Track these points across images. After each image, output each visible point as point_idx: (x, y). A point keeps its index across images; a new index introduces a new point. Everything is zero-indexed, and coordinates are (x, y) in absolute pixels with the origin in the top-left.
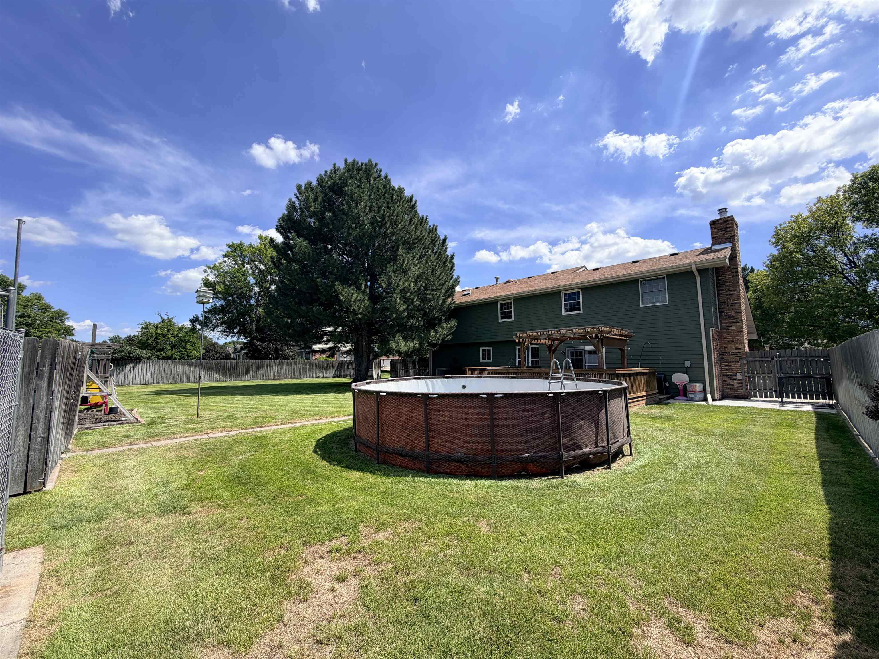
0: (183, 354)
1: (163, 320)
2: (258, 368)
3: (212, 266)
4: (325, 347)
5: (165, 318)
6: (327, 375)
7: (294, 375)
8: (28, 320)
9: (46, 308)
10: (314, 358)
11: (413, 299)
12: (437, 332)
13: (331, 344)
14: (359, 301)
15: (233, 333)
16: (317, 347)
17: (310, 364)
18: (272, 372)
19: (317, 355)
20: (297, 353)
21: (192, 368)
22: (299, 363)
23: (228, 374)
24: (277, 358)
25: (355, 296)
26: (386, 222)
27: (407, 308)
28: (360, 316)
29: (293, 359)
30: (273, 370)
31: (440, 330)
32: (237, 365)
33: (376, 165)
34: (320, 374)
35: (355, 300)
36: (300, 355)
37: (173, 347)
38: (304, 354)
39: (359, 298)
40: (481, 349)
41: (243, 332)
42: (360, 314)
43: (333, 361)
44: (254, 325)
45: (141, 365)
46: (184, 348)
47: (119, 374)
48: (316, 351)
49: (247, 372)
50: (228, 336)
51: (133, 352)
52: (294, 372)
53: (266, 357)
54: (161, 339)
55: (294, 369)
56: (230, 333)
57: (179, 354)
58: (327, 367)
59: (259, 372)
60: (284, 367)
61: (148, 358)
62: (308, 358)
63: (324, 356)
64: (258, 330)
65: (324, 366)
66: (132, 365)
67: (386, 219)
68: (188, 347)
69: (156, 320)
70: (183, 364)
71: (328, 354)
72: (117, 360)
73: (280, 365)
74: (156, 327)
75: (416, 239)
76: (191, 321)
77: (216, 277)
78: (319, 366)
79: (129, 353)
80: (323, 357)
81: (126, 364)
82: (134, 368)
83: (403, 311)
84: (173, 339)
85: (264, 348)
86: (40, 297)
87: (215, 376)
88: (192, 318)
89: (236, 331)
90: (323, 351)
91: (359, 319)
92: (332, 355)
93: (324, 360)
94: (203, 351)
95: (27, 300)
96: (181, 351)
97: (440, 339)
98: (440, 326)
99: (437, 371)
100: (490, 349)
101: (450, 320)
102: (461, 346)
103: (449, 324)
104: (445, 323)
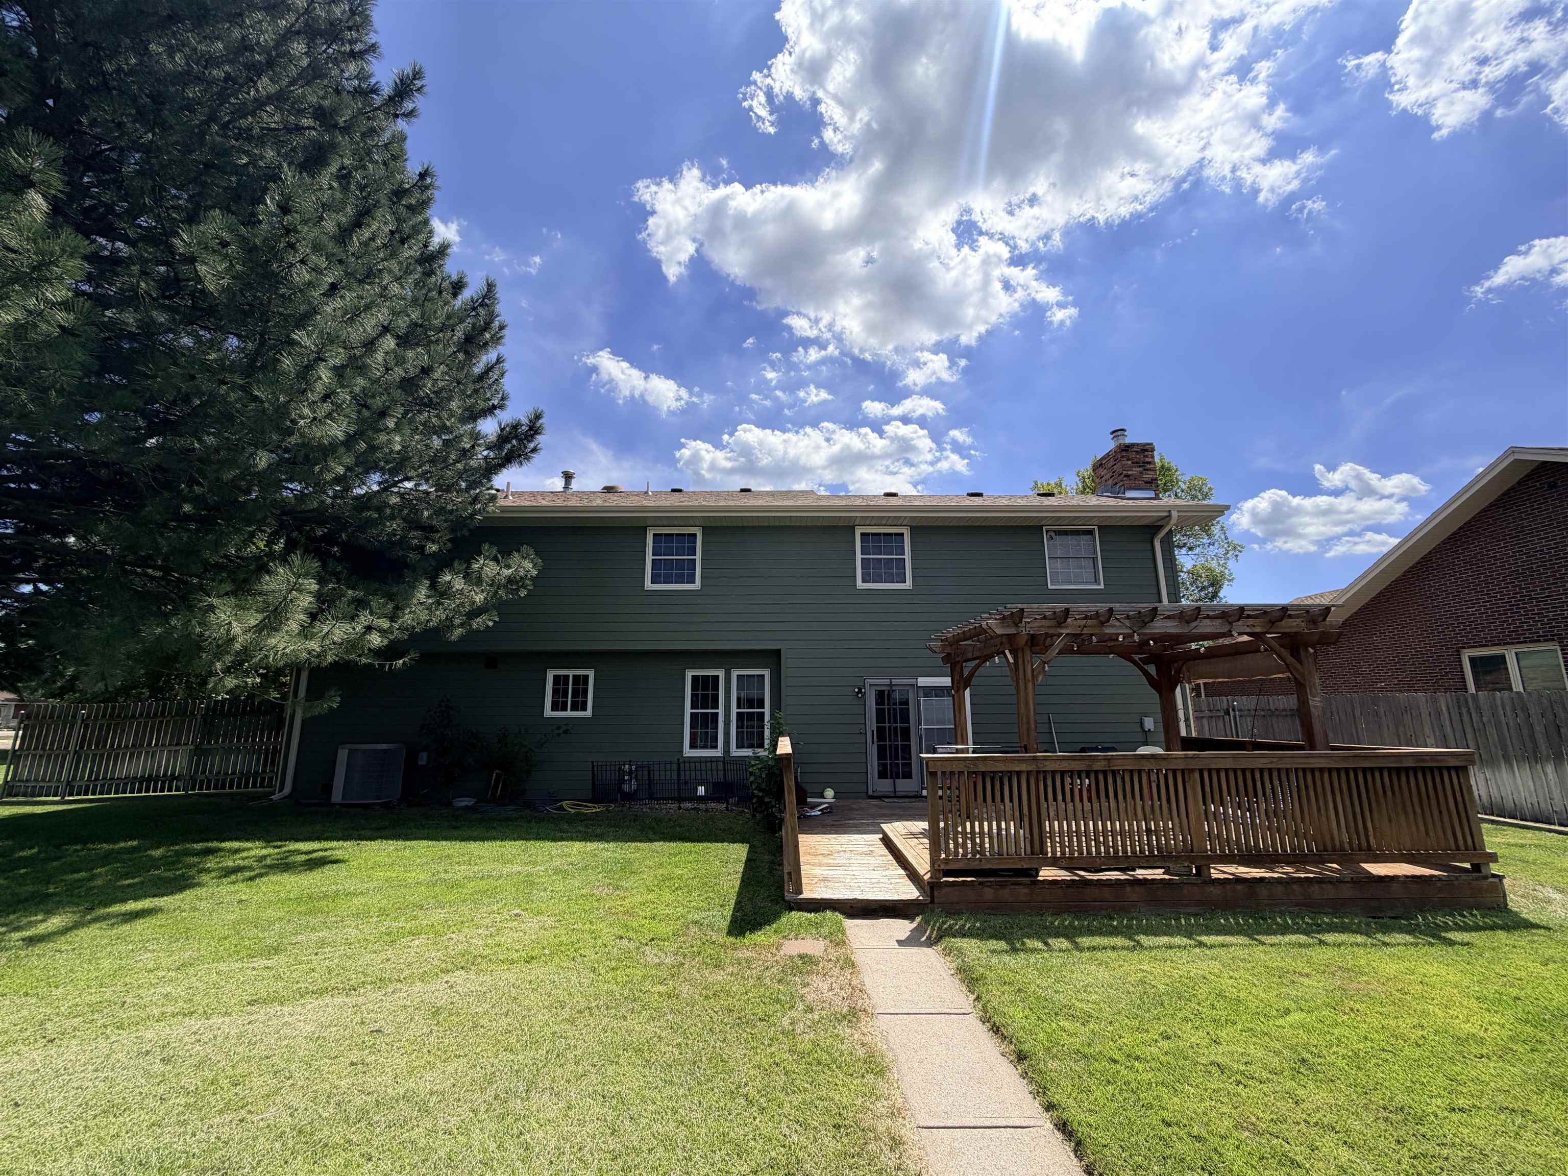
11: (383, 414)
12: (441, 593)
31: (459, 584)
40: (551, 674)
97: (448, 624)
98: (469, 567)
99: (343, 755)
100: (586, 677)
101: (518, 551)
102: (492, 661)
103: (508, 567)
104: (496, 559)
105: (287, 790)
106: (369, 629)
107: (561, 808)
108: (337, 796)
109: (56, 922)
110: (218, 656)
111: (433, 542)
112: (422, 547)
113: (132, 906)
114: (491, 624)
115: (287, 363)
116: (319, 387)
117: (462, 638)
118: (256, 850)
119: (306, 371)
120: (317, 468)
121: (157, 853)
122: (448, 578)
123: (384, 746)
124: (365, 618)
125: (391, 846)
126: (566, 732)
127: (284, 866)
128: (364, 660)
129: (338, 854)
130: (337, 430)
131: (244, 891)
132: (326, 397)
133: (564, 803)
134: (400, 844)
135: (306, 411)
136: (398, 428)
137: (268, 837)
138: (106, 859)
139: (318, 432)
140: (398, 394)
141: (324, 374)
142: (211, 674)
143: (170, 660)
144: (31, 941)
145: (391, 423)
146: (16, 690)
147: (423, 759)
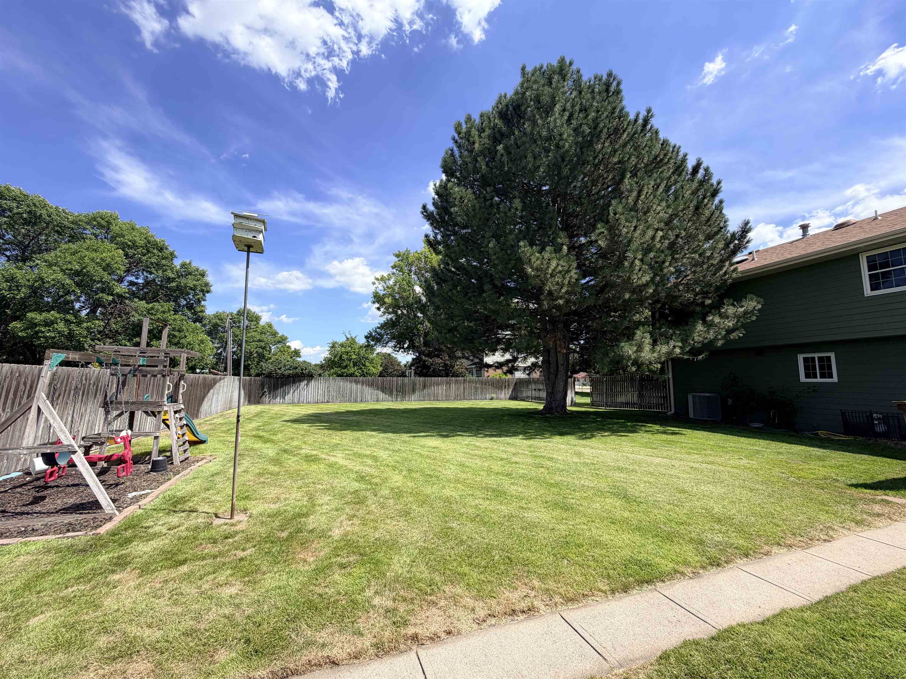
0: (363, 371)
1: (348, 339)
2: (424, 387)
3: (379, 278)
4: (502, 359)
5: (349, 336)
6: (502, 396)
7: (464, 396)
8: (263, 344)
9: (275, 334)
10: (486, 374)
11: (664, 262)
12: (709, 325)
13: (508, 356)
14: (560, 272)
15: (403, 348)
16: (489, 360)
17: (482, 383)
18: (440, 391)
19: (491, 370)
20: (467, 369)
21: (359, 386)
22: (469, 382)
23: (395, 393)
24: (447, 375)
25: (554, 264)
26: (601, 131)
27: (652, 280)
28: (561, 302)
29: (462, 376)
30: (441, 390)
31: (717, 320)
32: (403, 384)
33: (571, 64)
34: (494, 395)
35: (554, 270)
36: (471, 372)
37: (355, 365)
38: (474, 372)
39: (560, 268)
40: (801, 358)
41: (412, 347)
42: (561, 298)
43: (509, 379)
44: (421, 339)
45: (313, 382)
46: (364, 365)
47: (294, 392)
48: (488, 366)
49: (414, 391)
50: (398, 351)
51: (306, 369)
52: (464, 392)
53: (436, 374)
54: (345, 357)
55: (464, 389)
56: (400, 348)
57: (360, 371)
58: (502, 387)
59: (426, 391)
60: (453, 386)
61: (320, 375)
62: (479, 375)
63: (499, 371)
64: (426, 344)
65: (498, 385)
66: (306, 382)
67: (602, 125)
68: (367, 364)
69: (341, 339)
70: (351, 382)
71: (505, 368)
72: (293, 377)
73: (448, 383)
74: (342, 345)
75: (652, 162)
76: (366, 337)
77: (385, 290)
78: (493, 384)
79: (302, 370)
80: (497, 374)
81: (300, 381)
82: (307, 385)
83: (646, 285)
84: (354, 357)
85: (432, 364)
86: (271, 325)
87: (381, 395)
88: (366, 334)
89: (406, 346)
90: (499, 365)
91: (558, 307)
92: (511, 371)
93: (498, 377)
94: (381, 369)
95: (263, 327)
96: (361, 368)
97: (716, 339)
98: (720, 311)
99: (690, 397)
100: (829, 358)
101: (746, 298)
102: (760, 351)
103: (742, 307)
104: (733, 305)
105: (673, 411)
106: (674, 347)
107: (817, 434)
108: (691, 415)
109: (606, 434)
110: (628, 361)
111: (709, 298)
112: (703, 303)
113: (622, 434)
114: (741, 335)
115: (626, 263)
116: (637, 268)
117: (723, 345)
118: (657, 427)
119: (632, 264)
120: (643, 293)
121: (629, 424)
122: (711, 318)
123: (708, 395)
124: (672, 343)
125: (705, 433)
126: (814, 391)
127: (665, 433)
128: (686, 357)
129: (684, 432)
130: (647, 278)
131: (650, 436)
132: (640, 270)
133: (819, 432)
134: (710, 433)
135: (635, 277)
136: (670, 265)
137: (661, 425)
138: (616, 424)
139: (640, 282)
140: (667, 252)
141: (637, 262)
142: (628, 366)
143: (618, 362)
144: (602, 436)
145: (667, 264)
146: (587, 372)
147: (730, 402)
